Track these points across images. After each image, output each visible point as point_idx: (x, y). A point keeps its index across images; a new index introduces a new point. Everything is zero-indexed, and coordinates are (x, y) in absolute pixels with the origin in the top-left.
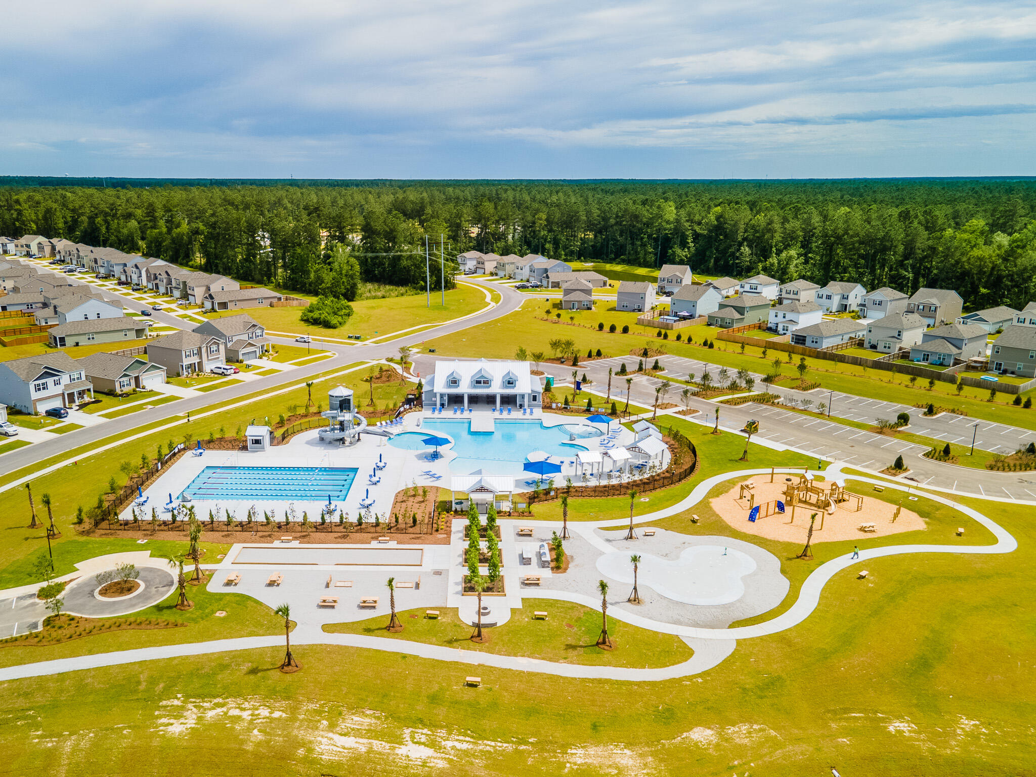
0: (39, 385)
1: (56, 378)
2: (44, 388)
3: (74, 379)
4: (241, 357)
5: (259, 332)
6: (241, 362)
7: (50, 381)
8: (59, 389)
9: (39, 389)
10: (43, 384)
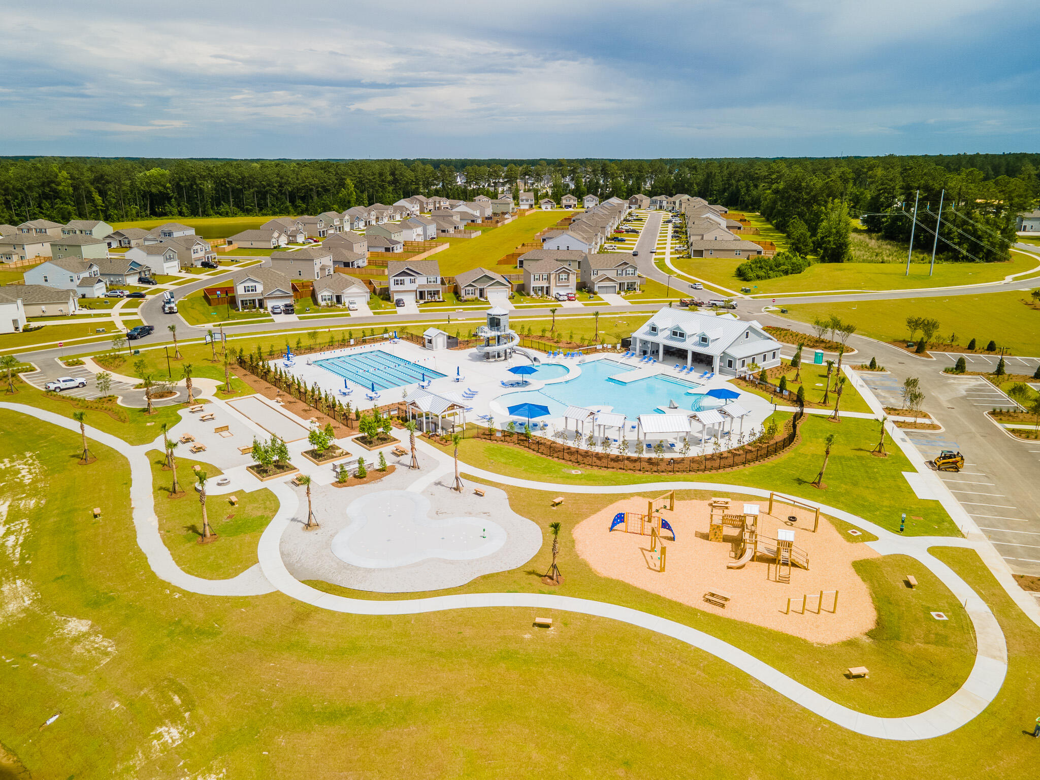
0: (397, 281)
1: (412, 278)
2: (401, 284)
3: (430, 282)
4: (596, 289)
5: (630, 270)
6: (595, 294)
7: (407, 279)
8: (414, 287)
9: (397, 284)
10: (401, 280)
